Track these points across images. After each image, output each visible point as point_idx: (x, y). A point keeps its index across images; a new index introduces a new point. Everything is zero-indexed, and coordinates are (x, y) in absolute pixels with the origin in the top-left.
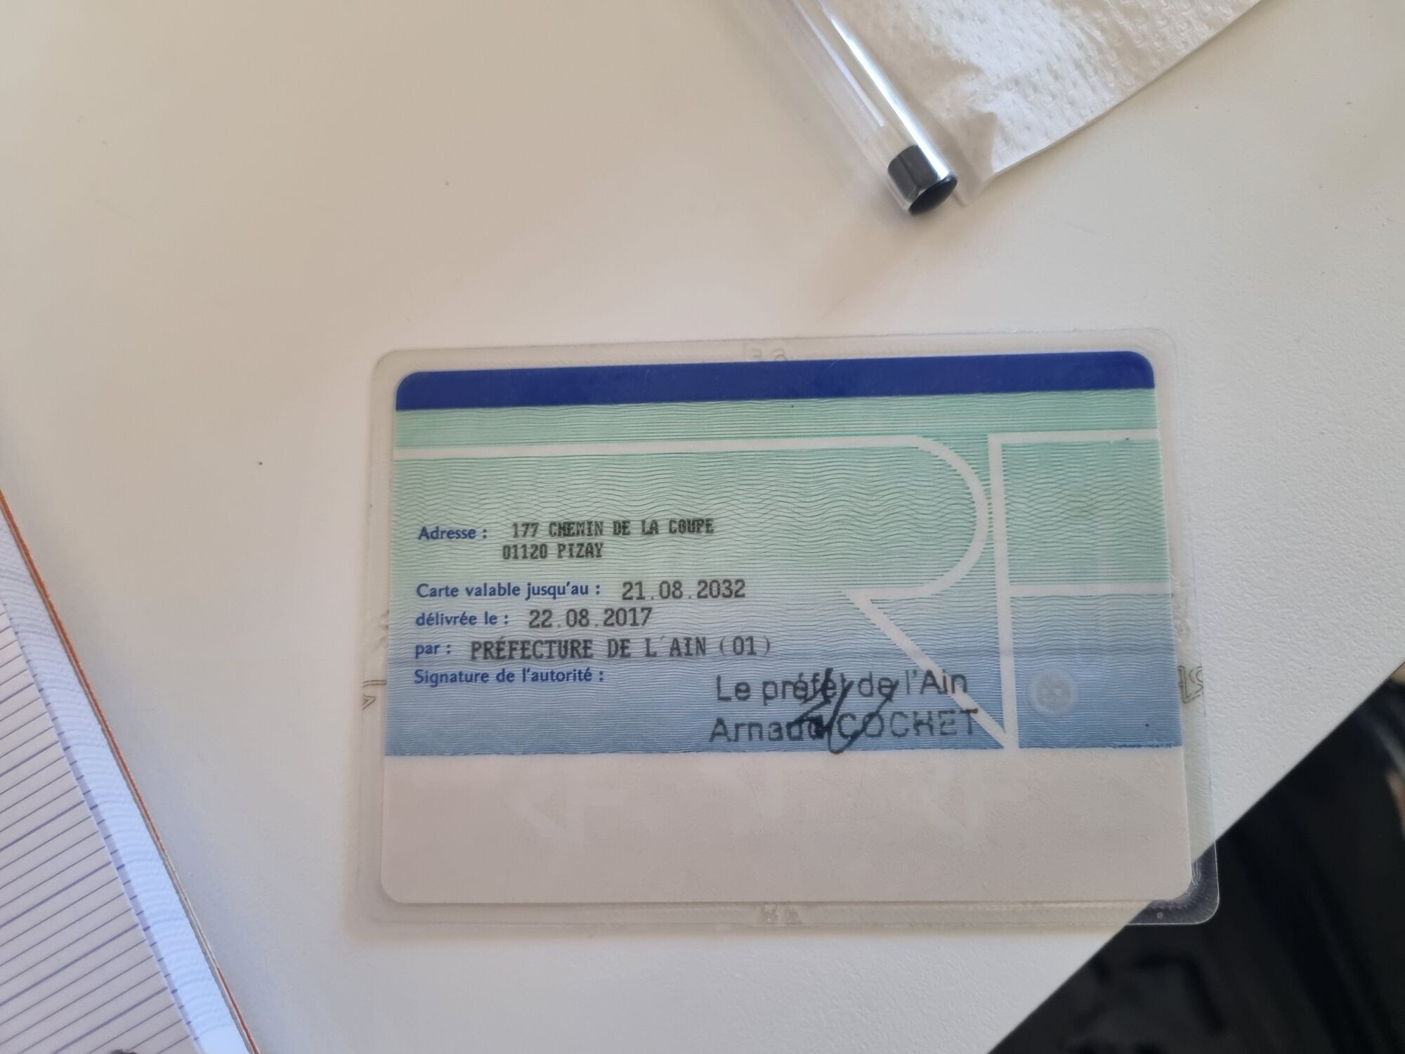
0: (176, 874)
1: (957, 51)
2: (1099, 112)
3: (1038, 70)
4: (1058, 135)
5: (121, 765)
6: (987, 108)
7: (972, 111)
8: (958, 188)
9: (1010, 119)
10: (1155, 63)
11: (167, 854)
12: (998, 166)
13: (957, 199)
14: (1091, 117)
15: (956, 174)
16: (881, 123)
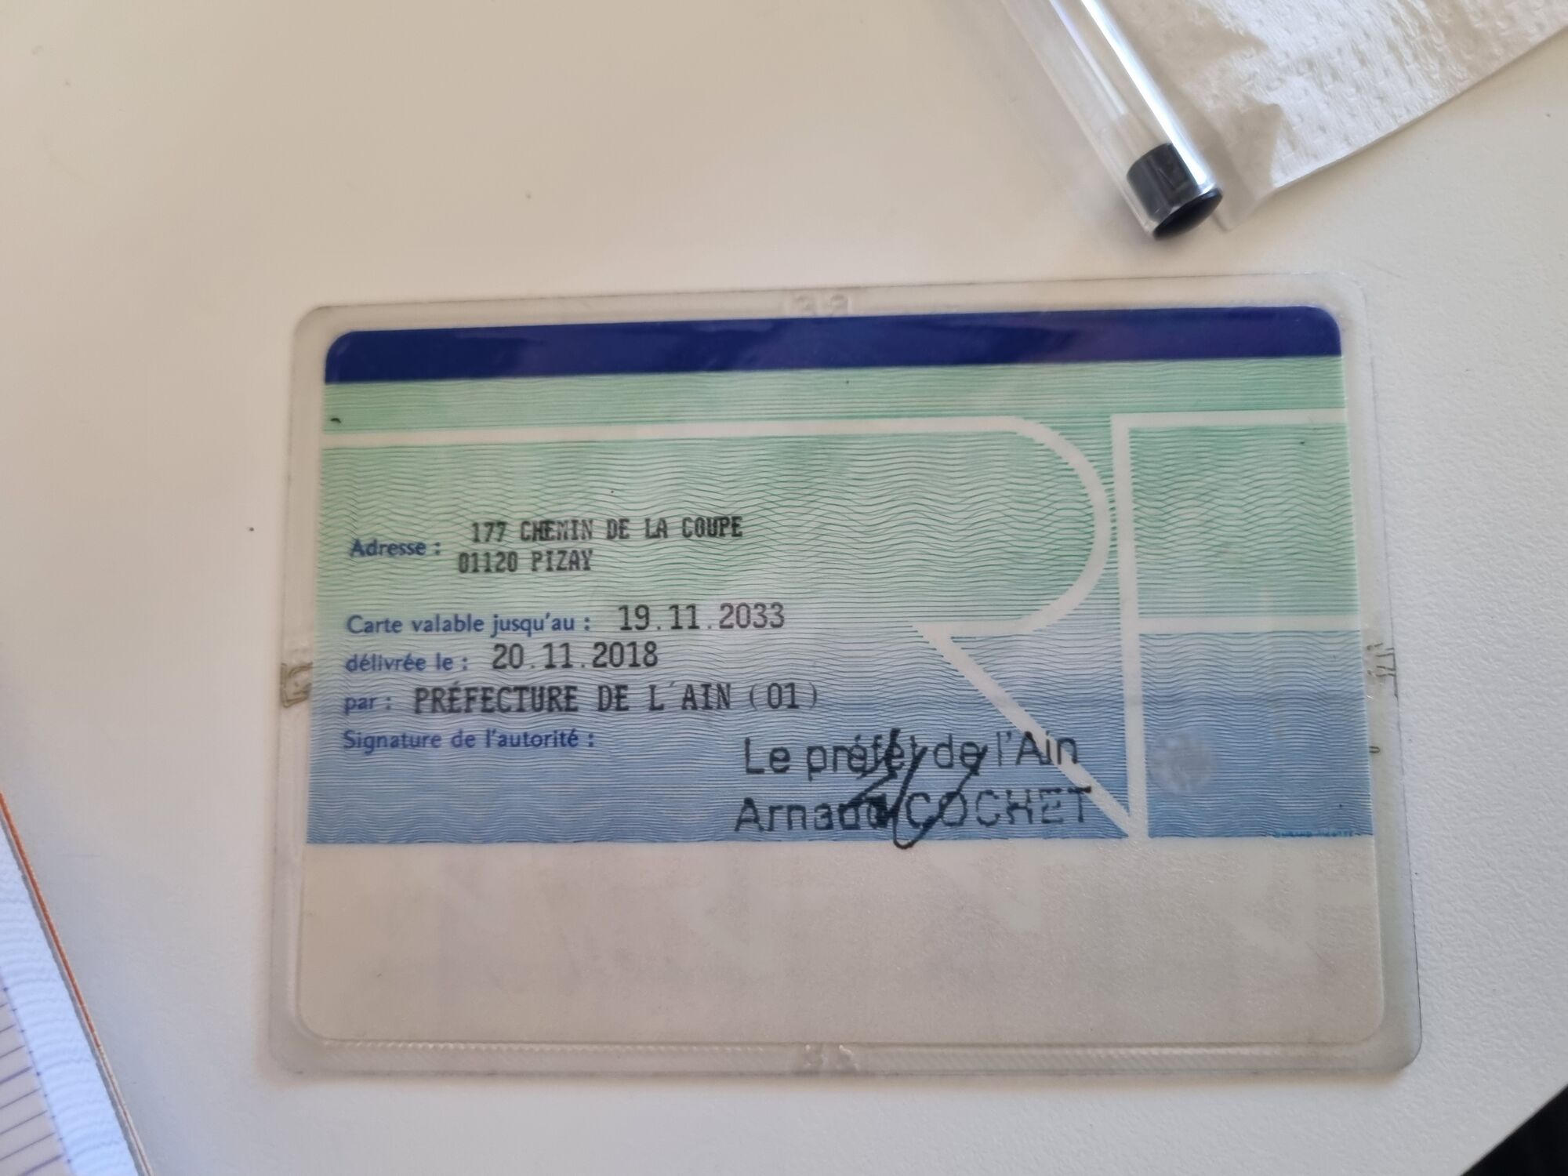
0: (114, 1080)
1: (1233, 17)
3: (1339, 50)
4: (1361, 142)
5: (47, 927)
6: (1270, 98)
7: (1249, 100)
8: (1221, 208)
9: (1300, 115)
10: (1497, 50)
11: (103, 1051)
12: (1280, 179)
13: (1218, 222)
14: (1405, 118)
15: (1221, 187)
16: (1122, 109)
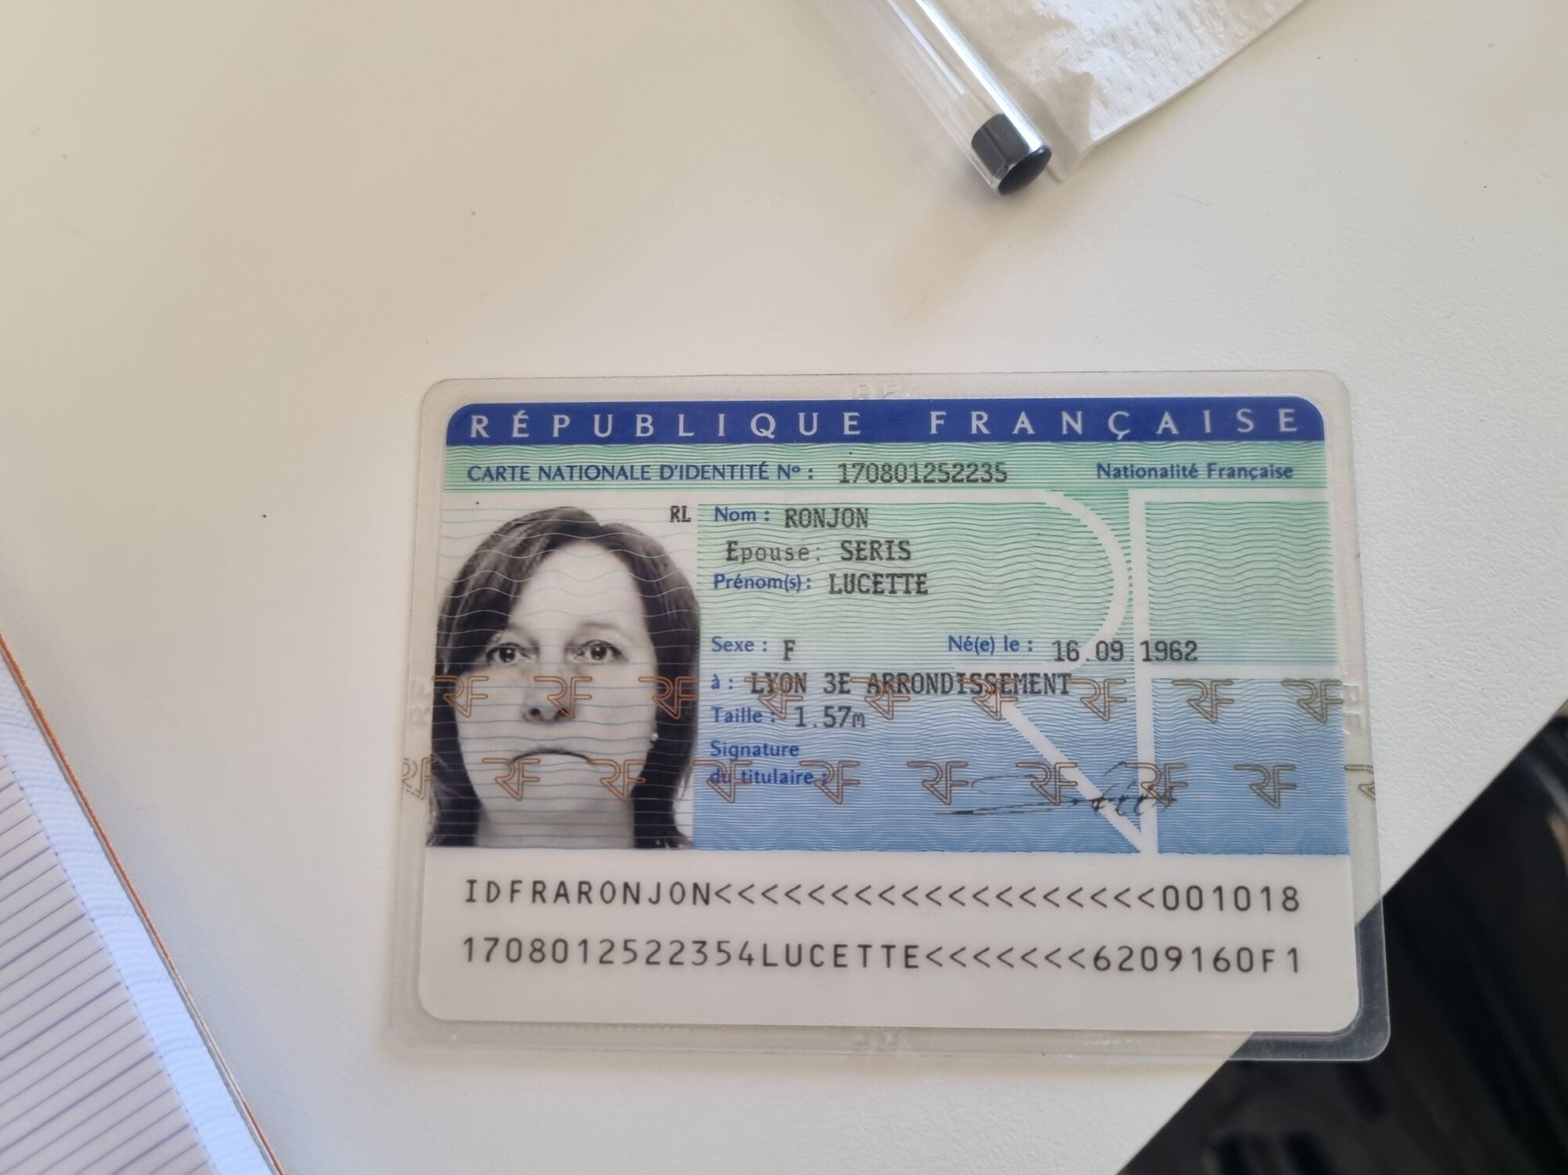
0: (190, 996)
1: (1044, 5)
2: (1208, 68)
3: (1137, 23)
4: (1163, 97)
5: (119, 873)
6: (1081, 68)
7: (1064, 71)
8: (1053, 162)
9: (1108, 80)
11: (178, 972)
12: (1097, 134)
13: (1052, 174)
14: (1199, 74)
15: (1049, 145)
16: (961, 90)
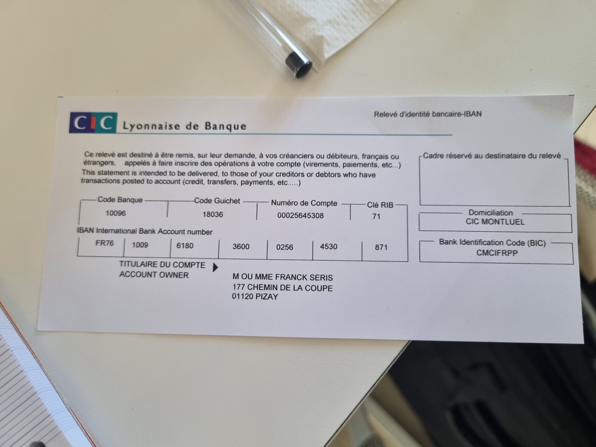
0: (48, 374)
1: (306, 13)
2: (364, 29)
4: (349, 40)
5: (21, 335)
6: (320, 34)
9: (329, 37)
10: (382, 7)
11: (43, 366)
13: (314, 70)
14: (361, 31)
16: (280, 45)
